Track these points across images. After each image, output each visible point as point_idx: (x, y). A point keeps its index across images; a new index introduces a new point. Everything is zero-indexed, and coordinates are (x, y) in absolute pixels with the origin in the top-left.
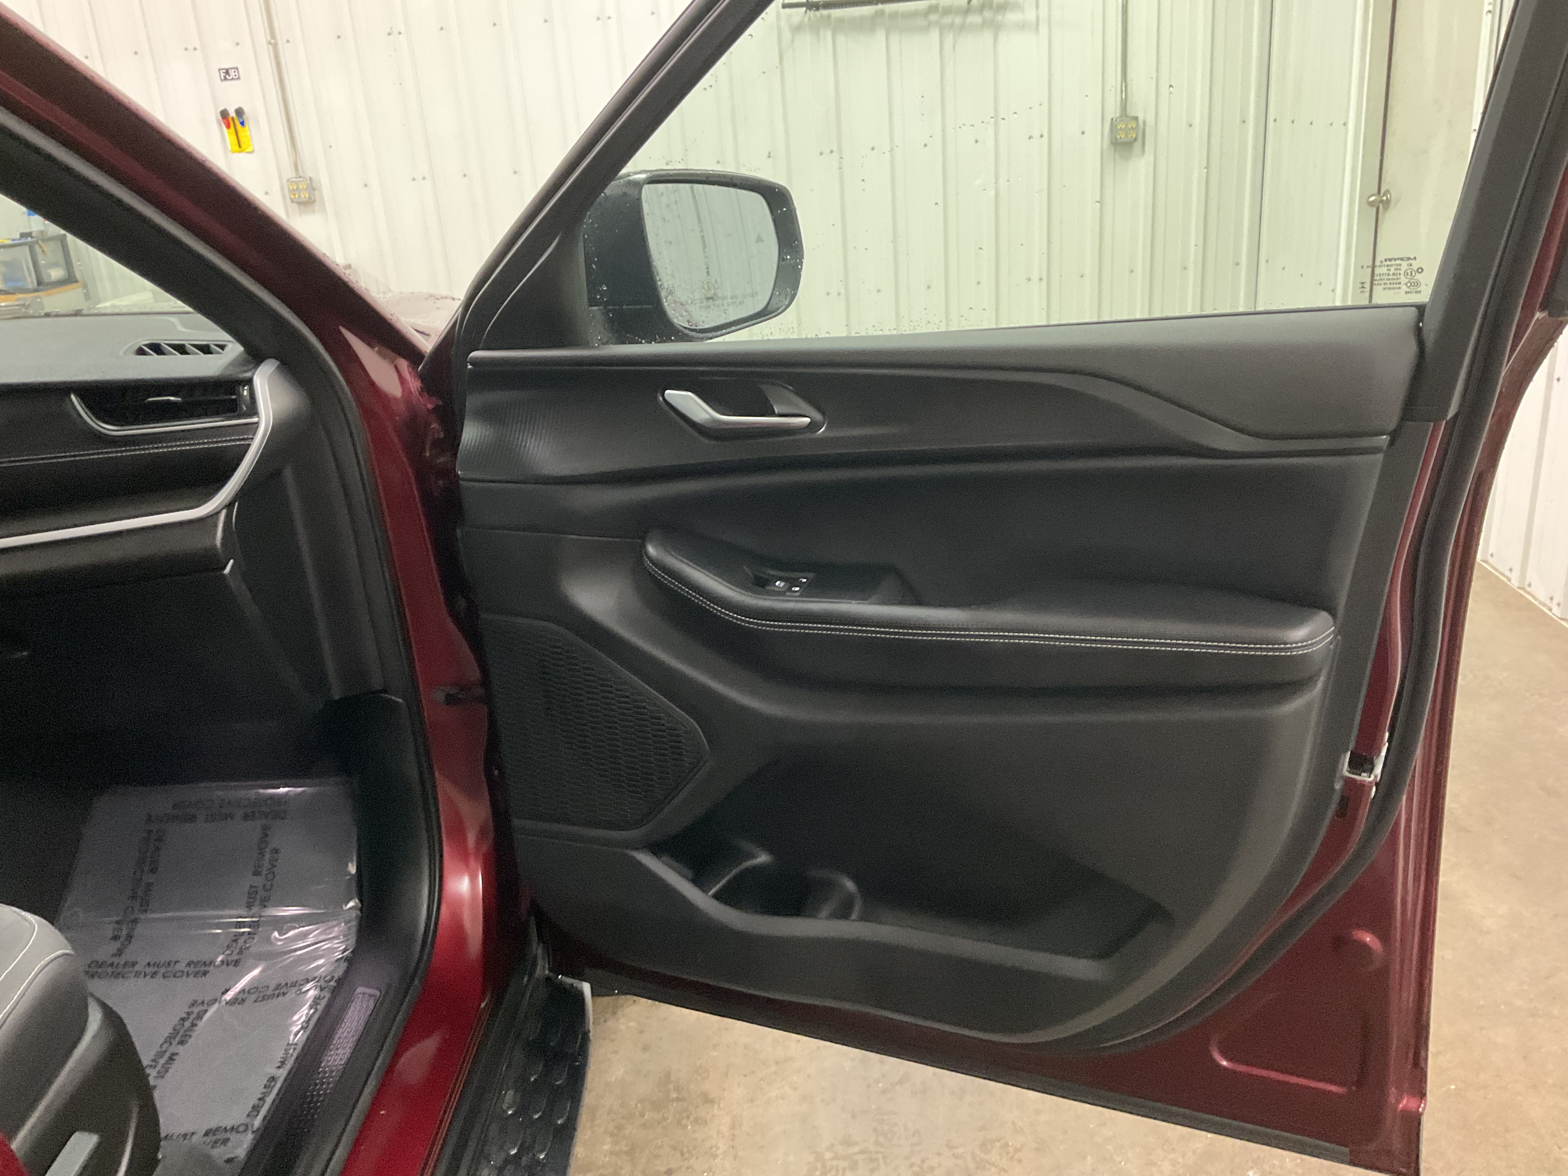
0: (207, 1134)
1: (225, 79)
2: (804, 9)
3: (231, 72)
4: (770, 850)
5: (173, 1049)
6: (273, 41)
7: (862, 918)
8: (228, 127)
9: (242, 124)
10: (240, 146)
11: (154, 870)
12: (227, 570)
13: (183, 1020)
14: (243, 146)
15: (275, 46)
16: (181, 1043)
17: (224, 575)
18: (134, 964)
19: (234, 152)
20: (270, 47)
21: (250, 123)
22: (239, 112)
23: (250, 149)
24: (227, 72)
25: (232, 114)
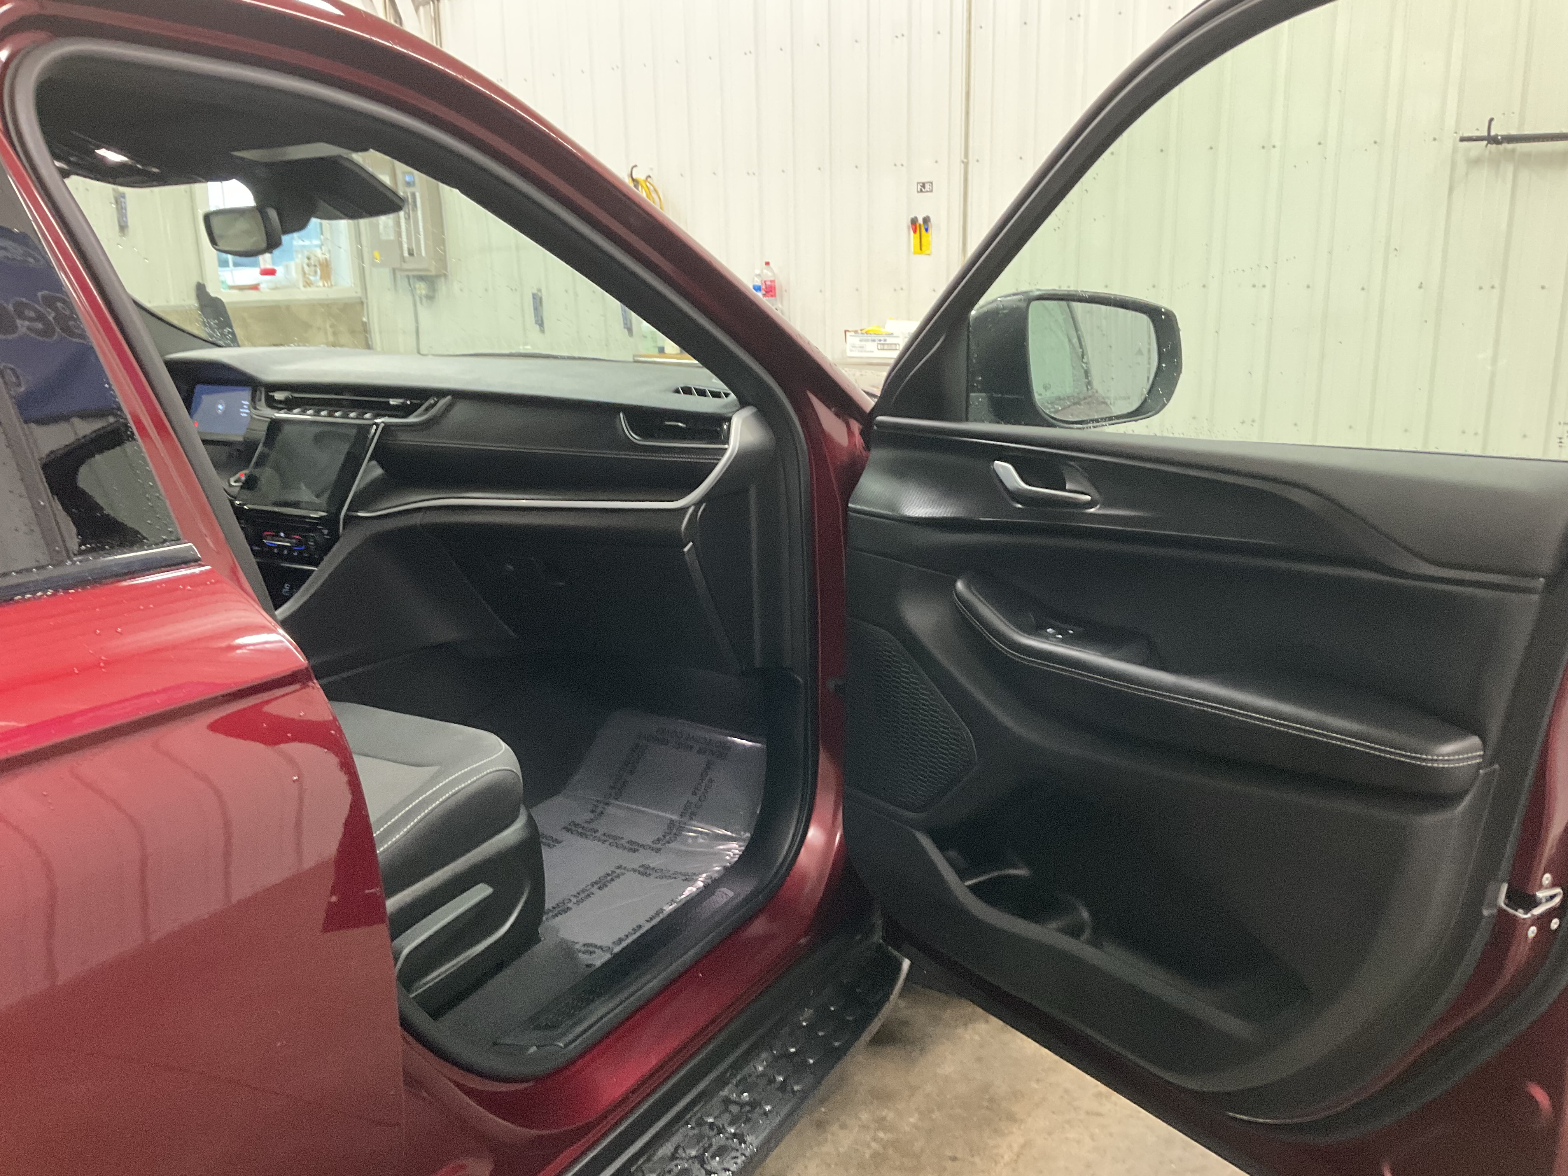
0: (584, 945)
1: (921, 191)
2: (1485, 142)
3: (927, 187)
4: (1029, 864)
5: (593, 890)
6: (965, 160)
7: (1090, 942)
8: (915, 232)
9: (927, 230)
10: (921, 249)
11: (632, 773)
12: (686, 549)
13: (608, 875)
14: (923, 248)
15: (966, 165)
16: (600, 888)
17: (683, 552)
18: (596, 831)
19: (915, 253)
20: (962, 165)
21: (932, 230)
22: (926, 220)
23: (928, 252)
24: (923, 186)
25: (920, 221)
